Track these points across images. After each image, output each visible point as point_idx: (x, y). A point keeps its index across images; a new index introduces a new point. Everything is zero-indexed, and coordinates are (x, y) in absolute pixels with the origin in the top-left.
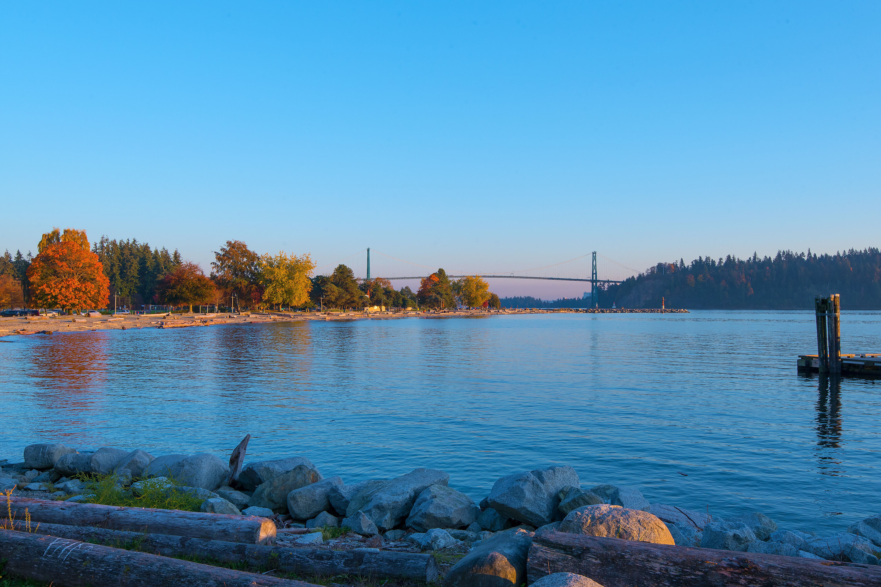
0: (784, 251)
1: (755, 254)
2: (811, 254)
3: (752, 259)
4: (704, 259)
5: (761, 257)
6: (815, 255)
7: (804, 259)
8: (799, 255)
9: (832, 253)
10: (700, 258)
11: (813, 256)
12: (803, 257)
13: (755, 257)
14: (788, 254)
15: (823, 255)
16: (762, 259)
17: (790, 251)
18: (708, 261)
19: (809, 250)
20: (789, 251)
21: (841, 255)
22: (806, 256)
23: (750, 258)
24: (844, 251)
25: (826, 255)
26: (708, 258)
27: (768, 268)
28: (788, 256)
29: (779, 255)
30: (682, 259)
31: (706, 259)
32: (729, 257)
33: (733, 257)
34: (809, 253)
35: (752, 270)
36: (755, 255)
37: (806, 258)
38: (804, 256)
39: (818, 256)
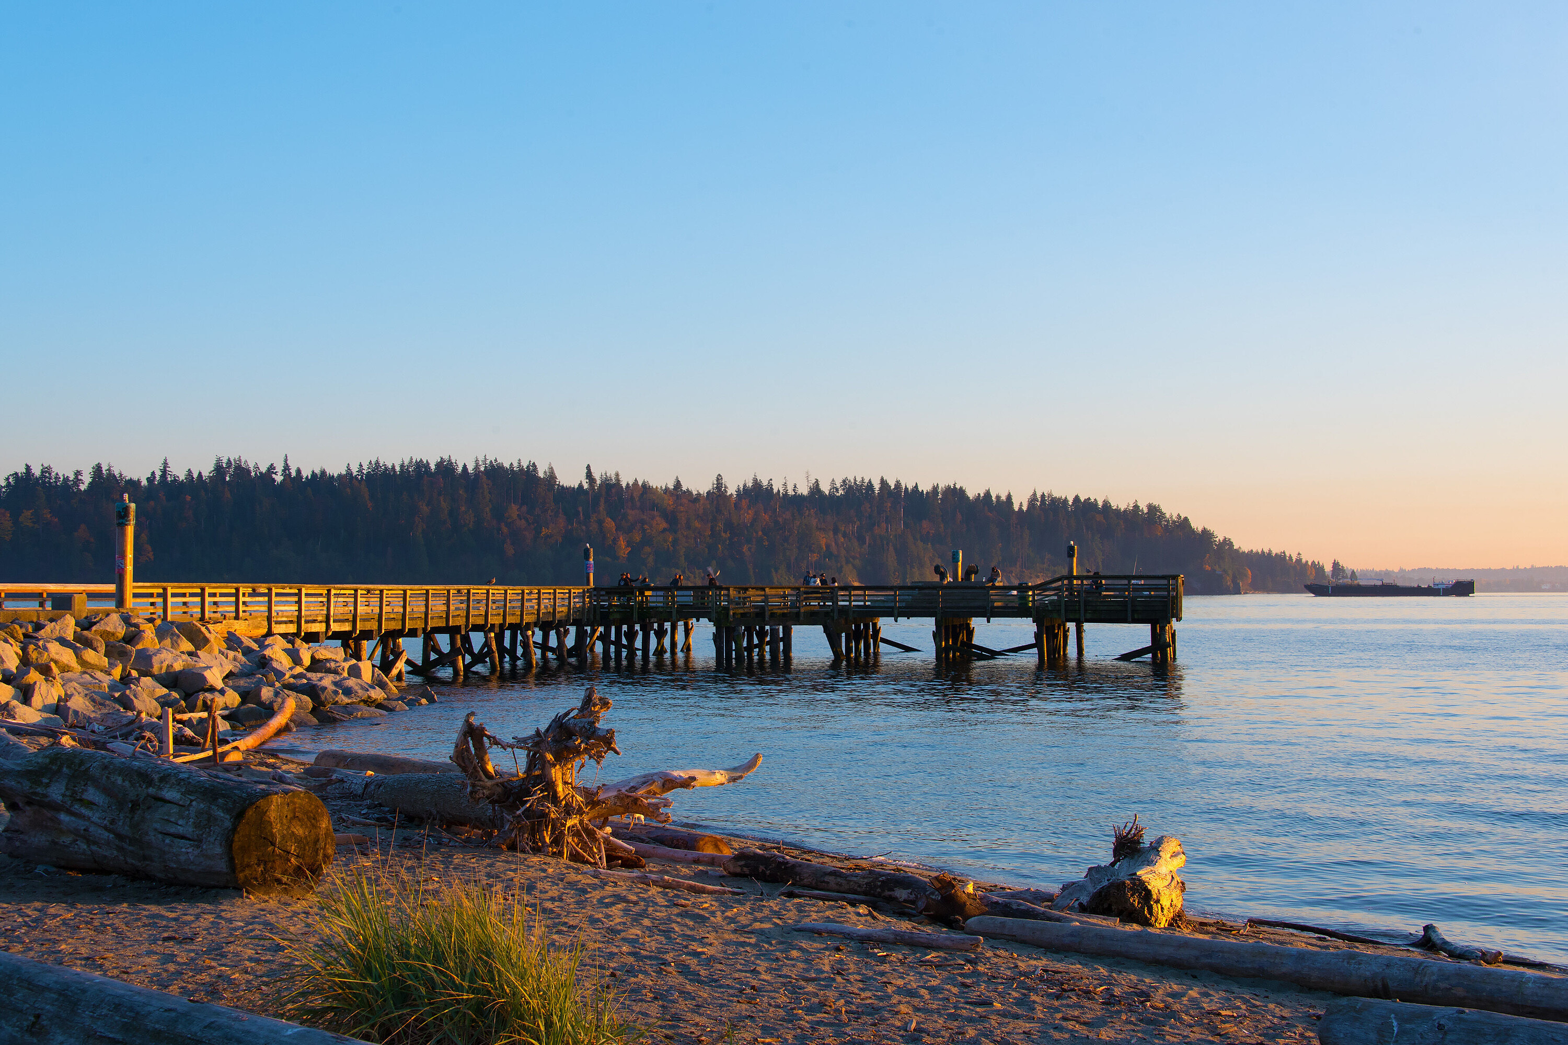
0: (229, 460)
1: (166, 464)
2: (289, 470)
3: (158, 478)
4: (37, 472)
5: (179, 471)
6: (299, 471)
7: (274, 480)
8: (264, 469)
9: (336, 469)
10: (28, 468)
11: (294, 474)
12: (274, 476)
13: (164, 472)
14: (239, 468)
15: (317, 471)
16: (182, 477)
17: (243, 461)
18: (46, 477)
19: (286, 460)
20: (240, 460)
21: (355, 474)
22: (280, 473)
23: (153, 473)
24: (361, 465)
25: (323, 473)
26: (46, 471)
27: (189, 498)
28: (241, 471)
29: (219, 468)
31: (43, 472)
32: (98, 468)
33: (109, 470)
34: (287, 468)
35: (152, 503)
36: (165, 467)
37: (279, 478)
38: (276, 473)
39: (306, 473)
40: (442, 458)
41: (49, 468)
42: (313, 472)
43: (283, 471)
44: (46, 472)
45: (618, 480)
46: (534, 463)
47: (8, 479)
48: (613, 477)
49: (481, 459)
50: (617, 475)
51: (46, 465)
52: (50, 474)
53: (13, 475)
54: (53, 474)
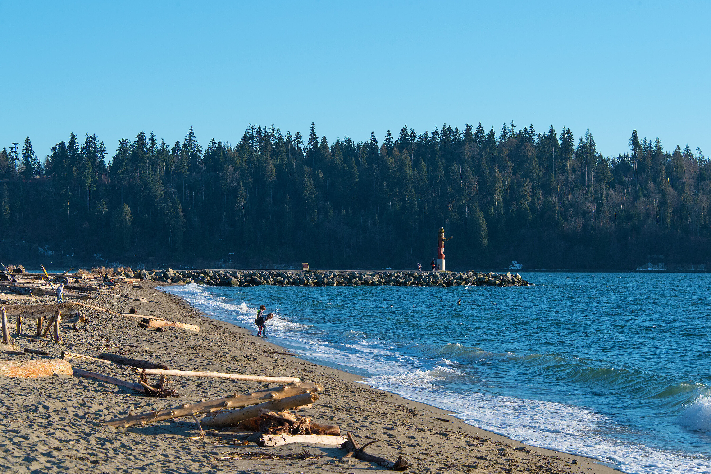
1: (191, 133)
2: (315, 138)
4: (81, 142)
6: (324, 140)
10: (73, 137)
11: (320, 143)
19: (313, 129)
24: (389, 134)
25: (348, 141)
29: (246, 138)
30: (28, 141)
31: (87, 142)
34: (313, 137)
38: (301, 143)
39: (331, 143)
40: (468, 126)
41: (94, 137)
42: (338, 141)
43: (310, 140)
44: (91, 141)
45: (658, 147)
46: (568, 130)
47: (54, 149)
48: (654, 144)
49: (508, 125)
50: (658, 141)
51: (90, 134)
52: (95, 143)
53: (59, 144)
54: (98, 143)
